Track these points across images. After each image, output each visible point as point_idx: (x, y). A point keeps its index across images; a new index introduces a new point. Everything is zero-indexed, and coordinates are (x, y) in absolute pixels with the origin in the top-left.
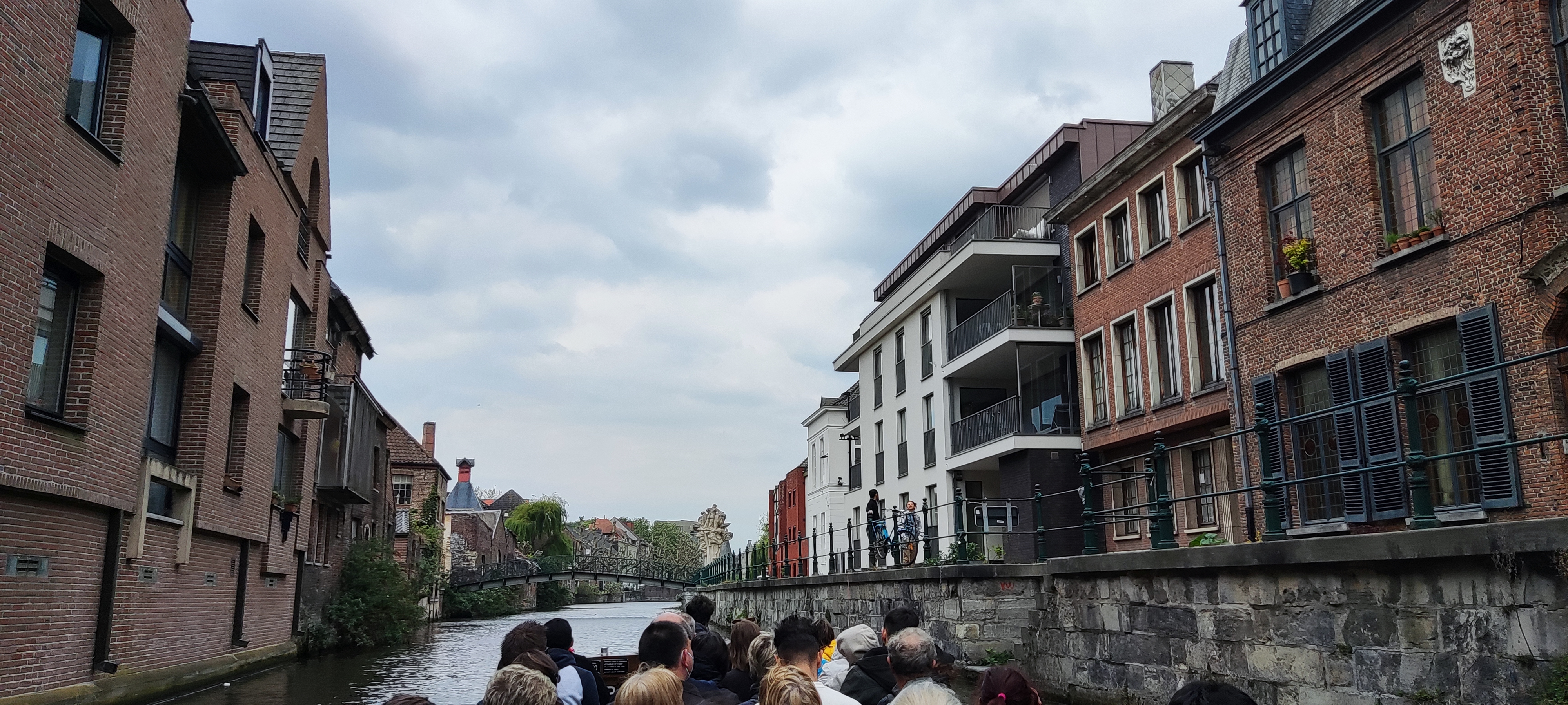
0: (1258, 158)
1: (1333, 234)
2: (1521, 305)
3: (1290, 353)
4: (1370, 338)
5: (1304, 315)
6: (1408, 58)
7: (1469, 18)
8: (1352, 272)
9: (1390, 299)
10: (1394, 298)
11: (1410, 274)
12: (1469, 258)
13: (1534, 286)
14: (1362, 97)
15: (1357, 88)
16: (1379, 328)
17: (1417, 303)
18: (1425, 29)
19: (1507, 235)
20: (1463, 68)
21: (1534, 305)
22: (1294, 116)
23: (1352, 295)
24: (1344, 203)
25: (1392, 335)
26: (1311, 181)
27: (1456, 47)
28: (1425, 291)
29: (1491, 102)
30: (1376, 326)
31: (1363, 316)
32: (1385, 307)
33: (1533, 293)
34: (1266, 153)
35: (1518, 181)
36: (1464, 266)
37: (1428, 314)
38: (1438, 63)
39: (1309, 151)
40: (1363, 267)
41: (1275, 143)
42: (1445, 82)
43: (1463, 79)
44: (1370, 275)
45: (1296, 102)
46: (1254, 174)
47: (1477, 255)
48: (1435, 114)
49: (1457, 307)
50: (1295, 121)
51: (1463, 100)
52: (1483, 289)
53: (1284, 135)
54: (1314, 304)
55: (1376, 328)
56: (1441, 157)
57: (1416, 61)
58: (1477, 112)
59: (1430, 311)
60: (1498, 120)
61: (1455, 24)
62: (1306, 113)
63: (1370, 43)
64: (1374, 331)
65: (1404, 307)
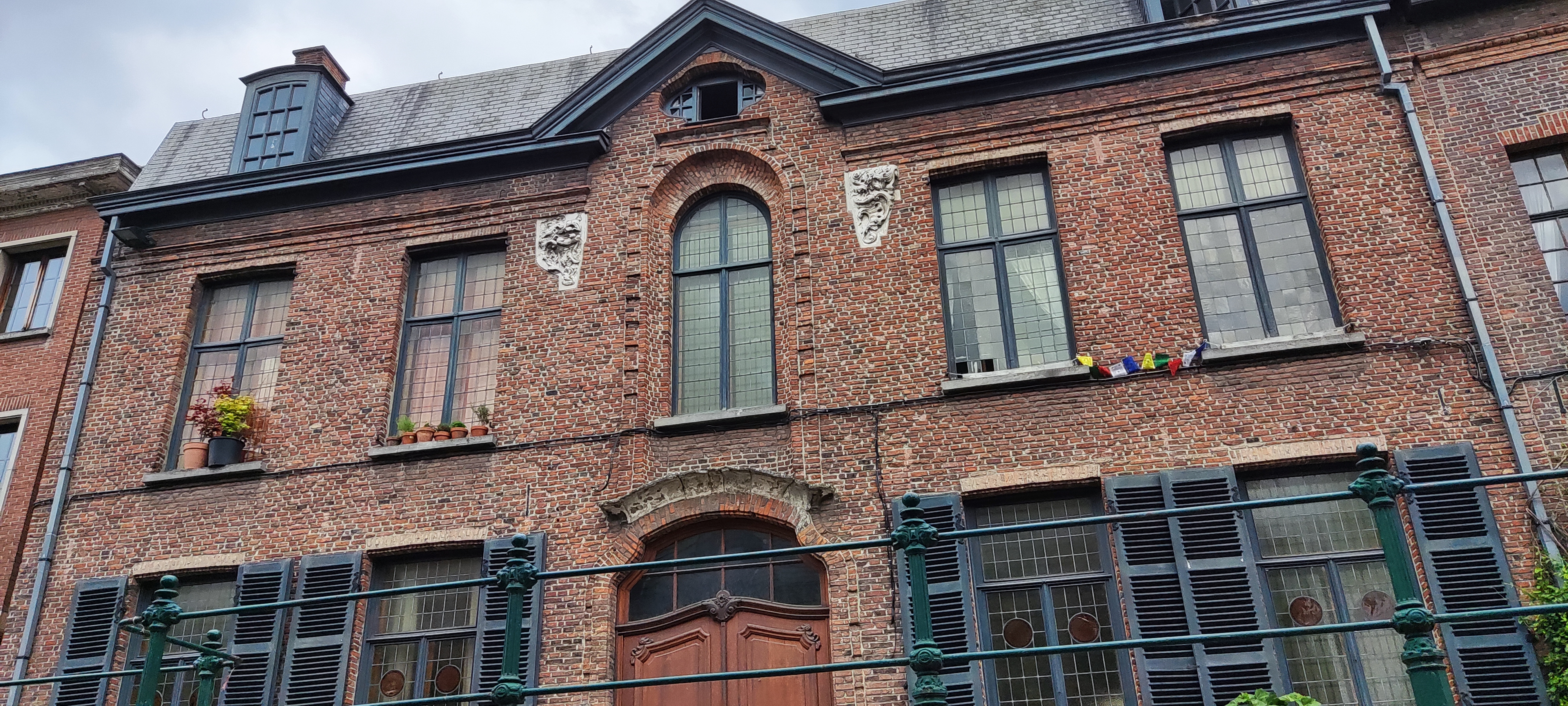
0: (202, 270)
1: (308, 400)
2: (584, 541)
3: (170, 552)
4: (328, 550)
5: (217, 499)
6: (490, 225)
7: (587, 210)
8: (326, 455)
9: (381, 503)
10: (388, 502)
11: (423, 476)
12: (520, 472)
13: (606, 522)
14: (408, 247)
15: (404, 233)
16: (349, 538)
17: (423, 515)
18: (525, 201)
19: (583, 455)
20: (564, 258)
21: (603, 544)
22: (290, 236)
23: (315, 486)
24: (340, 365)
25: (368, 551)
26: (290, 324)
27: (565, 233)
28: (439, 501)
29: (595, 304)
30: (344, 535)
31: (327, 518)
32: (369, 511)
33: (605, 530)
34: (222, 268)
35: (611, 397)
36: (510, 482)
37: (438, 532)
38: (532, 243)
39: (298, 285)
40: (347, 453)
41: (244, 259)
42: (534, 265)
43: (562, 270)
44: (357, 465)
45: (298, 219)
46: (188, 289)
47: (534, 472)
48: (512, 296)
49: (485, 530)
50: (289, 242)
51: (556, 292)
52: (532, 512)
53: (263, 254)
54: (241, 488)
55: (343, 538)
56: (508, 346)
57: (500, 231)
58: (573, 310)
59: (441, 529)
60: (599, 325)
61: (567, 211)
62: (311, 238)
63: (440, 191)
64: (340, 541)
65: (401, 515)
